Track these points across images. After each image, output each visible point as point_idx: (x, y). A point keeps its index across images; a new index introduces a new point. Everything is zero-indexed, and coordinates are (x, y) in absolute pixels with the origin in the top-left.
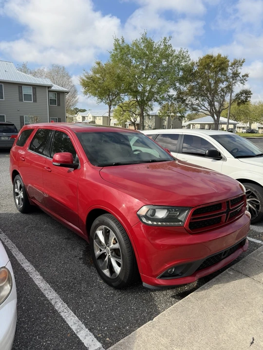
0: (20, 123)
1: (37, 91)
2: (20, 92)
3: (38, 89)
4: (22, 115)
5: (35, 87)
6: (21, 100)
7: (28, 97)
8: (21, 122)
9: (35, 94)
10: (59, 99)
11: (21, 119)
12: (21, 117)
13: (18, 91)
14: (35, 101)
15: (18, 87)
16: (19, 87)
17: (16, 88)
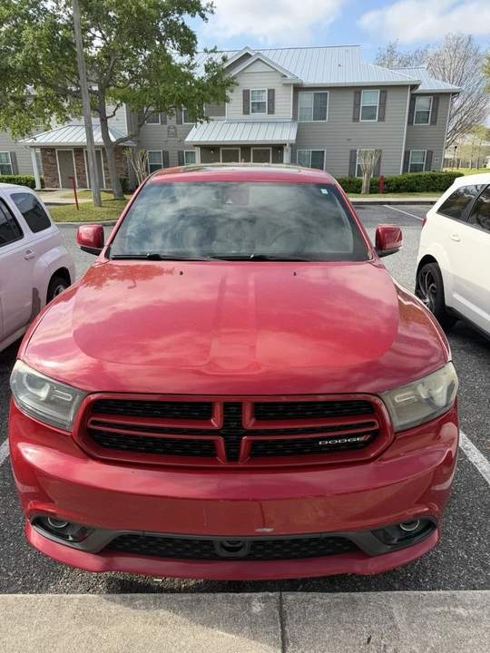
0: (348, 164)
1: (388, 97)
2: (357, 104)
3: (390, 94)
4: (353, 148)
5: (384, 89)
6: (356, 119)
7: (369, 112)
8: (351, 162)
9: (383, 104)
10: (435, 110)
11: (351, 156)
12: (352, 151)
13: (353, 102)
14: (382, 119)
15: (353, 94)
16: (356, 93)
17: (350, 97)
